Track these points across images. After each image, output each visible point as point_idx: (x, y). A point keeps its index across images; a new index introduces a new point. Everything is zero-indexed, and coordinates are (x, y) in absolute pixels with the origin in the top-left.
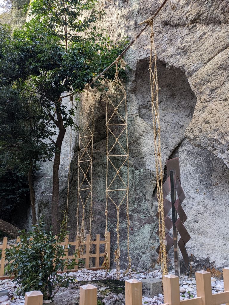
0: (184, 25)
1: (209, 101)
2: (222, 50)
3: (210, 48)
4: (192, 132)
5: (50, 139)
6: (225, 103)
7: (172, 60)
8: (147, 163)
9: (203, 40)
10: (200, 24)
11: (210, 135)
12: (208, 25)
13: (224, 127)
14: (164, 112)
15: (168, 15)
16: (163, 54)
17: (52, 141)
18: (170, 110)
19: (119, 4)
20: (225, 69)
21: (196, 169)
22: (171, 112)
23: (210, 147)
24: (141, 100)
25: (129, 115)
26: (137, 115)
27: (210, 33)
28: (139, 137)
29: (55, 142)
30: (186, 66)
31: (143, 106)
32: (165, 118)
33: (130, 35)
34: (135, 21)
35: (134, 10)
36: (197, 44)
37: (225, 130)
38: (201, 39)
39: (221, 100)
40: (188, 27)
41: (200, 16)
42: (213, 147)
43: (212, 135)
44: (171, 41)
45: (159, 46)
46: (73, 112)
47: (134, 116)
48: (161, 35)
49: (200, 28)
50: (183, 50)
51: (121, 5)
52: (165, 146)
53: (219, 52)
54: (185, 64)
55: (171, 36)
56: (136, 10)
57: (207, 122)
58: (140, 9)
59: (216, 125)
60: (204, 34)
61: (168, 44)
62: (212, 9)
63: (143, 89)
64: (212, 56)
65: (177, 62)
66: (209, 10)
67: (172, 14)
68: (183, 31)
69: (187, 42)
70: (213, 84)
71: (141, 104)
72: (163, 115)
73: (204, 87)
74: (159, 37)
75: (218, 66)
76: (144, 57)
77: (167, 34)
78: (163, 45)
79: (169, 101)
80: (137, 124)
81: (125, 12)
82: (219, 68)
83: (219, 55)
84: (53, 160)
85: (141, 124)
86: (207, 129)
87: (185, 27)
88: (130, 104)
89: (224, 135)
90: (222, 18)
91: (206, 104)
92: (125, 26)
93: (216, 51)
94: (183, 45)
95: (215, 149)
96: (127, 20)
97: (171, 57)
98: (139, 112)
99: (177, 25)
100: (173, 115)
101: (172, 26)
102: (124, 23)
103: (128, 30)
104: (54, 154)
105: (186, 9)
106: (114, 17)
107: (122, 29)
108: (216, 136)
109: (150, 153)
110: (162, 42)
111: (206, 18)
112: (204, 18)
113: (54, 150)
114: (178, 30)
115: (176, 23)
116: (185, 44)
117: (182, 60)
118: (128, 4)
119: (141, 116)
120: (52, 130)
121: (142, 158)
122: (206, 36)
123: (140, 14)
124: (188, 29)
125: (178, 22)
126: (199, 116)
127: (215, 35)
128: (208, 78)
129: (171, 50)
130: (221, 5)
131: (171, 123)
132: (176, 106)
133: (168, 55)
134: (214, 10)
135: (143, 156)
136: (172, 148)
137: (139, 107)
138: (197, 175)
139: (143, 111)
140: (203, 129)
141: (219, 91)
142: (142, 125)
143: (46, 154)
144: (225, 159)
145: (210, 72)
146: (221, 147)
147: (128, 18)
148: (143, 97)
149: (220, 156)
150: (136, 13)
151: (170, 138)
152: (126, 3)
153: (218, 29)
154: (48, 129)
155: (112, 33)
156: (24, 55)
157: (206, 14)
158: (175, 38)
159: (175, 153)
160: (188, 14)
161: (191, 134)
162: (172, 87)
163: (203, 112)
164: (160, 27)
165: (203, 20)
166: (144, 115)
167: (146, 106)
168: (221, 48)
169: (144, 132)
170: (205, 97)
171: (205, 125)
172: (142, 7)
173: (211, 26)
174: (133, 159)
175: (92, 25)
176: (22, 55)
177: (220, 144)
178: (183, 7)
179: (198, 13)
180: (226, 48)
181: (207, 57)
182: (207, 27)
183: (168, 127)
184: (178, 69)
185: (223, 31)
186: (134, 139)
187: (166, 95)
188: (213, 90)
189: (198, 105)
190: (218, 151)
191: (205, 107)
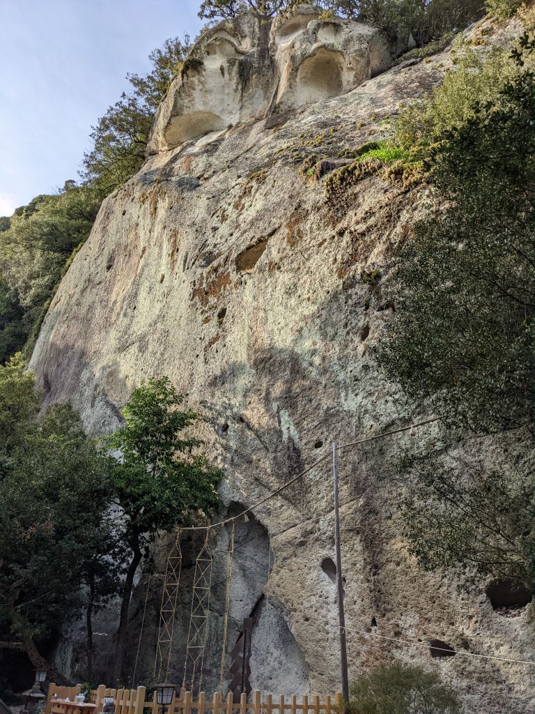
0: (270, 490)
1: (281, 567)
2: (293, 527)
3: (285, 521)
4: (268, 592)
6: (291, 573)
7: (259, 516)
8: (232, 610)
9: (282, 510)
10: (280, 496)
11: (279, 598)
12: (285, 500)
13: (288, 594)
16: (252, 506)
19: (218, 429)
20: (292, 545)
21: (278, 622)
22: (261, 551)
25: (218, 551)
27: (286, 507)
28: (226, 579)
30: (269, 527)
33: (226, 467)
35: (231, 446)
36: (278, 511)
37: (288, 597)
38: (280, 509)
39: (289, 569)
41: (280, 490)
42: (281, 609)
43: (281, 599)
47: (223, 554)
48: (252, 486)
49: (280, 500)
50: (268, 511)
51: (220, 432)
52: (252, 592)
53: (290, 528)
54: (268, 524)
55: (260, 492)
56: (233, 449)
57: (278, 586)
58: (237, 450)
59: (284, 591)
60: (282, 506)
65: (262, 520)
70: (284, 554)
72: (255, 553)
73: (279, 553)
75: (288, 540)
76: (236, 499)
80: (225, 564)
82: (289, 542)
83: (289, 530)
86: (278, 592)
87: (270, 492)
88: (220, 538)
89: (288, 601)
90: (293, 501)
91: (279, 569)
92: (222, 454)
93: (289, 526)
96: (224, 450)
97: (259, 512)
99: (266, 487)
102: (222, 451)
103: (225, 460)
105: (271, 479)
109: (236, 599)
111: (284, 495)
112: (282, 494)
114: (265, 490)
117: (266, 519)
118: (226, 436)
121: (227, 603)
122: (284, 508)
123: (236, 454)
125: (265, 484)
126: (275, 578)
127: (289, 511)
128: (282, 547)
129: (259, 508)
133: (257, 509)
135: (228, 601)
138: (278, 629)
140: (276, 591)
141: (289, 561)
144: (288, 621)
145: (283, 542)
146: (286, 611)
147: (226, 450)
149: (285, 617)
150: (233, 451)
152: (225, 434)
153: (291, 508)
157: (283, 492)
160: (272, 484)
163: (278, 575)
166: (234, 550)
168: (291, 525)
170: (279, 562)
171: (277, 588)
173: (287, 502)
174: (218, 602)
177: (285, 608)
178: (269, 475)
179: (279, 488)
181: (283, 528)
182: (285, 502)
184: (263, 526)
185: (294, 512)
186: (221, 580)
189: (275, 567)
190: (284, 613)
191: (279, 571)
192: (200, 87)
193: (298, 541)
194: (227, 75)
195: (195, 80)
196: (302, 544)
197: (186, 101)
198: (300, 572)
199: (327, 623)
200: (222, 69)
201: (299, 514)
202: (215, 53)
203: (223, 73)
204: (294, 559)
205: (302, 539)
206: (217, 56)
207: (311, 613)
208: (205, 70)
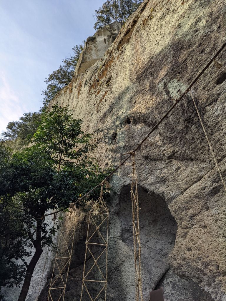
0: (162, 160)
1: (189, 228)
2: (196, 182)
3: (185, 180)
4: (176, 260)
5: (23, 260)
6: (205, 230)
7: (152, 188)
8: (129, 297)
9: (179, 172)
10: (175, 160)
11: (194, 264)
12: (182, 161)
13: (207, 255)
14: (147, 237)
15: (148, 151)
16: (144, 182)
17: (25, 263)
18: (152, 235)
19: (109, 141)
20: (200, 198)
22: (154, 237)
23: (195, 279)
24: (124, 223)
25: (111, 238)
26: (120, 238)
27: (184, 168)
28: (120, 264)
29: (28, 264)
30: (165, 193)
31: (126, 229)
32: (148, 244)
33: (116, 164)
34: (121, 154)
35: (120, 146)
36: (174, 175)
37: (208, 259)
38: (177, 172)
39: (201, 227)
40: (165, 161)
41: (174, 154)
42: (198, 278)
43: (196, 264)
44: (151, 172)
45: (141, 175)
46: (54, 231)
47: (117, 239)
48: (143, 166)
49: (176, 164)
50: (162, 180)
51: (110, 142)
52: (148, 277)
53: (193, 183)
54: (164, 191)
55: (151, 167)
56: (122, 146)
57: (189, 250)
58: (126, 146)
59: (198, 253)
60: (179, 168)
61: (149, 173)
62: (184, 149)
63: (126, 213)
64: (188, 186)
65: (157, 190)
66: (182, 150)
67: (152, 151)
68: (163, 165)
69: (165, 173)
70: (191, 211)
71: (124, 227)
72: (147, 240)
73: (184, 213)
74: (141, 168)
75: (194, 195)
76: (128, 182)
77: (148, 166)
78: (144, 174)
79: (152, 226)
80: (119, 248)
81: (113, 147)
82: (196, 197)
83: (194, 185)
86: (190, 257)
87: (163, 162)
88: (113, 226)
89: (208, 265)
90: (193, 156)
91: (186, 230)
92: (112, 157)
93: (191, 182)
94: (162, 175)
95: (201, 281)
96: (114, 153)
97: (152, 184)
98: (122, 236)
99: (156, 160)
100: (156, 241)
101: (151, 160)
102: (112, 155)
103: (115, 161)
104: (24, 278)
105: (163, 148)
106: (104, 150)
107: (109, 159)
108: (200, 266)
109: (132, 283)
110: (144, 172)
111: (180, 156)
112: (178, 156)
113: (25, 274)
114: (157, 163)
115: (155, 158)
116: (163, 175)
117: (161, 188)
118: (115, 141)
119: (124, 240)
121: (123, 289)
122: (181, 169)
123: (125, 149)
124: (165, 163)
125: (156, 157)
126: (182, 242)
127: (189, 169)
128: (186, 205)
129: (151, 179)
130: (191, 146)
131: (155, 250)
132: (159, 232)
133: (149, 182)
134: (186, 150)
135: (124, 288)
136: (156, 279)
137: (122, 230)
139: (126, 235)
140: (187, 256)
141: (198, 218)
142: (124, 250)
143: (15, 277)
144: (212, 292)
145: (187, 200)
146: (207, 279)
147: (115, 152)
148: (126, 220)
149: (206, 289)
150: (122, 149)
151: (154, 267)
152: (114, 141)
153: (191, 165)
154: (23, 248)
155: (100, 162)
157: (179, 153)
158: (154, 169)
160: (165, 152)
162: (154, 212)
163: (185, 238)
164: (142, 160)
165: (177, 157)
166: (126, 239)
167: (129, 230)
168: (195, 180)
169: (126, 257)
170: (185, 223)
171: (188, 253)
172: (127, 145)
173: (184, 162)
174: (112, 290)
175: (84, 154)
177: (205, 274)
178: (160, 146)
179: (173, 152)
180: (199, 180)
181: (183, 187)
182: (181, 163)
183: (152, 255)
184: (158, 195)
185: (195, 166)
186: (115, 265)
187: (149, 220)
188: (192, 217)
189: (179, 231)
190: (204, 283)
191: (186, 233)
192: (95, 49)
193: (208, 190)
194: (107, 42)
195: (93, 46)
196: (215, 191)
197: (88, 55)
198: (219, 223)
200: (105, 40)
201: (203, 165)
202: (102, 35)
203: (105, 42)
204: (206, 213)
205: (215, 185)
206: (102, 36)
208: (97, 41)
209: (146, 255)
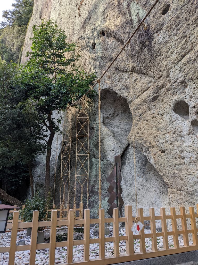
0: (126, 72)
1: (139, 121)
2: (146, 91)
3: (139, 89)
4: (131, 139)
5: (44, 140)
6: (147, 123)
7: (120, 92)
8: (108, 156)
9: (136, 82)
10: (134, 72)
11: (139, 141)
12: (139, 74)
13: (146, 137)
14: (120, 121)
15: (117, 64)
16: (115, 88)
17: (46, 141)
18: (124, 120)
19: (90, 49)
20: (146, 103)
21: (138, 161)
22: (124, 122)
23: (140, 149)
24: (105, 113)
25: (97, 124)
26: (102, 124)
27: (139, 79)
28: (103, 139)
29: (48, 141)
30: (127, 97)
31: (106, 117)
32: (120, 126)
33: (96, 71)
34: (100, 63)
35: (98, 56)
36: (133, 84)
37: (146, 139)
39: (145, 120)
40: (128, 73)
41: (134, 68)
42: (141, 148)
43: (140, 141)
44: (120, 80)
45: (113, 82)
46: (60, 120)
49: (135, 76)
50: (126, 87)
51: (91, 50)
52: (120, 145)
54: (127, 96)
55: (119, 77)
56: (100, 56)
57: (138, 134)
58: (102, 56)
59: (142, 135)
60: (137, 79)
61: (118, 81)
62: (140, 66)
63: (106, 106)
64: (141, 93)
65: (123, 94)
66: (138, 66)
67: (120, 64)
68: (126, 75)
69: (128, 82)
70: (141, 111)
71: (105, 116)
72: (120, 123)
73: (137, 112)
74: (113, 76)
75: (143, 100)
76: (104, 87)
77: (118, 75)
78: (115, 82)
79: (123, 114)
80: (102, 130)
81: (93, 55)
82: (144, 102)
83: (144, 93)
84: (46, 154)
85: (104, 130)
86: (138, 138)
87: (127, 73)
89: (146, 142)
90: (145, 71)
91: (137, 122)
92: (94, 64)
93: (143, 91)
94: (126, 84)
95: (143, 150)
96: (94, 61)
98: (104, 122)
99: (123, 71)
100: (126, 124)
101: (120, 71)
102: (93, 62)
103: (95, 67)
104: (46, 150)
105: (127, 63)
106: (87, 57)
107: (92, 66)
108: (142, 142)
109: (110, 149)
110: (115, 80)
111: (137, 70)
112: (136, 70)
113: (46, 147)
114: (123, 74)
115: (122, 70)
116: (127, 84)
117: (125, 93)
118: (95, 50)
119: (105, 124)
120: (45, 133)
121: (105, 153)
122: (138, 80)
123: (102, 59)
124: (128, 74)
125: (123, 69)
126: (135, 129)
127: (142, 81)
128: (138, 107)
129: (119, 86)
130: (144, 65)
131: (125, 129)
132: (128, 118)
133: (118, 88)
134: (141, 67)
135: (106, 152)
136: (124, 146)
137: (104, 118)
138: (139, 165)
139: (107, 121)
140: (136, 137)
141: (144, 115)
143: (41, 150)
144: (147, 156)
145: (139, 103)
146: (145, 149)
147: (96, 60)
148: (106, 111)
149: (145, 153)
150: (100, 58)
151: (124, 139)
152: (94, 50)
153: (144, 77)
154: (42, 133)
155: (86, 67)
156: (27, 88)
157: (137, 68)
158: (122, 78)
159: (127, 149)
160: (128, 66)
161: (130, 140)
162: (125, 106)
163: (137, 126)
164: (114, 70)
165: (136, 71)
166: (107, 123)
167: (108, 117)
168: (145, 90)
169: (106, 135)
170: (137, 118)
171: (137, 135)
172: (103, 56)
173: (140, 75)
176: (26, 89)
177: (144, 147)
178: (125, 61)
179: (133, 66)
180: (147, 89)
181: (138, 94)
182: (138, 75)
183: (123, 132)
184: (123, 98)
185: (146, 79)
187: (121, 111)
188: (141, 114)
189: (134, 122)
190: (144, 151)
191: (137, 124)
193: (151, 98)
196: (155, 99)
198: (154, 119)
199: (182, 151)
201: (150, 79)
204: (149, 112)
205: (155, 95)
207: (167, 146)
209: (119, 133)
